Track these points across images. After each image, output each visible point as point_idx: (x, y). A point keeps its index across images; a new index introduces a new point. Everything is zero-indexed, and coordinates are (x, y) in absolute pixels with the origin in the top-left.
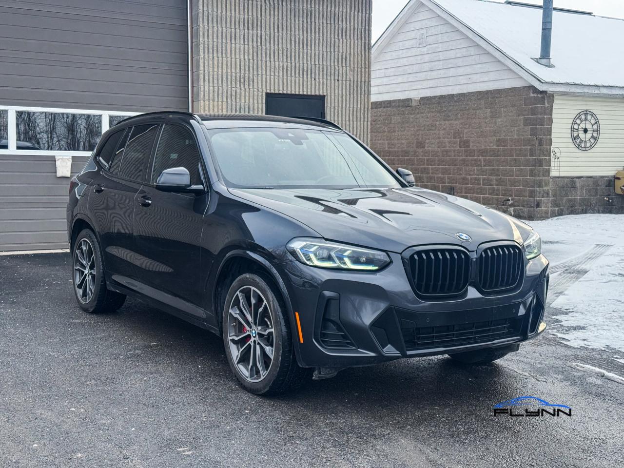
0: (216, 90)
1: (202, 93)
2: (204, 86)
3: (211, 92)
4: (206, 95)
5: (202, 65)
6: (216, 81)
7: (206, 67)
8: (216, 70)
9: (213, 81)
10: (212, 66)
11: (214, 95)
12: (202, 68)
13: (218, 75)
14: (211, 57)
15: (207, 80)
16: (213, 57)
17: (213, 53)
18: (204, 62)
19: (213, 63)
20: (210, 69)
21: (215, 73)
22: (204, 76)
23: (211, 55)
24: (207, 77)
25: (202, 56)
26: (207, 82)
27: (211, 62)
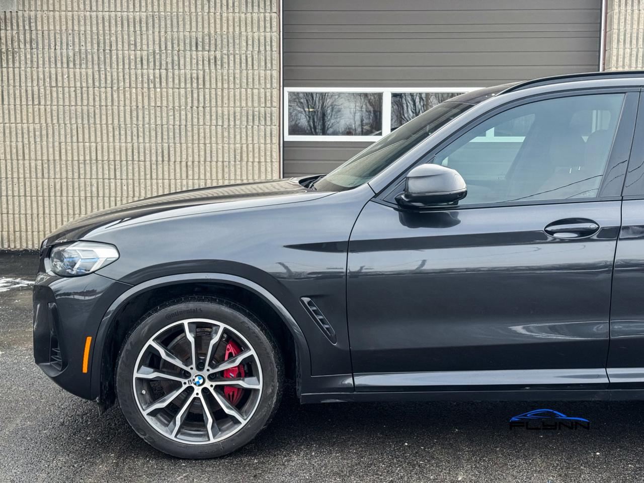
0: (634, 53)
1: (614, 58)
2: (618, 49)
3: (627, 55)
4: (621, 60)
5: (615, 21)
6: (634, 42)
7: (622, 24)
8: (635, 26)
9: (631, 42)
10: (630, 22)
11: (630, 60)
12: (615, 26)
13: (638, 34)
14: (629, 11)
15: (622, 41)
16: (633, 11)
17: (632, 6)
18: (619, 18)
19: (632, 19)
20: (627, 26)
21: (635, 31)
22: (618, 35)
23: (629, 8)
24: (622, 37)
25: (616, 11)
26: (622, 43)
27: (629, 18)
